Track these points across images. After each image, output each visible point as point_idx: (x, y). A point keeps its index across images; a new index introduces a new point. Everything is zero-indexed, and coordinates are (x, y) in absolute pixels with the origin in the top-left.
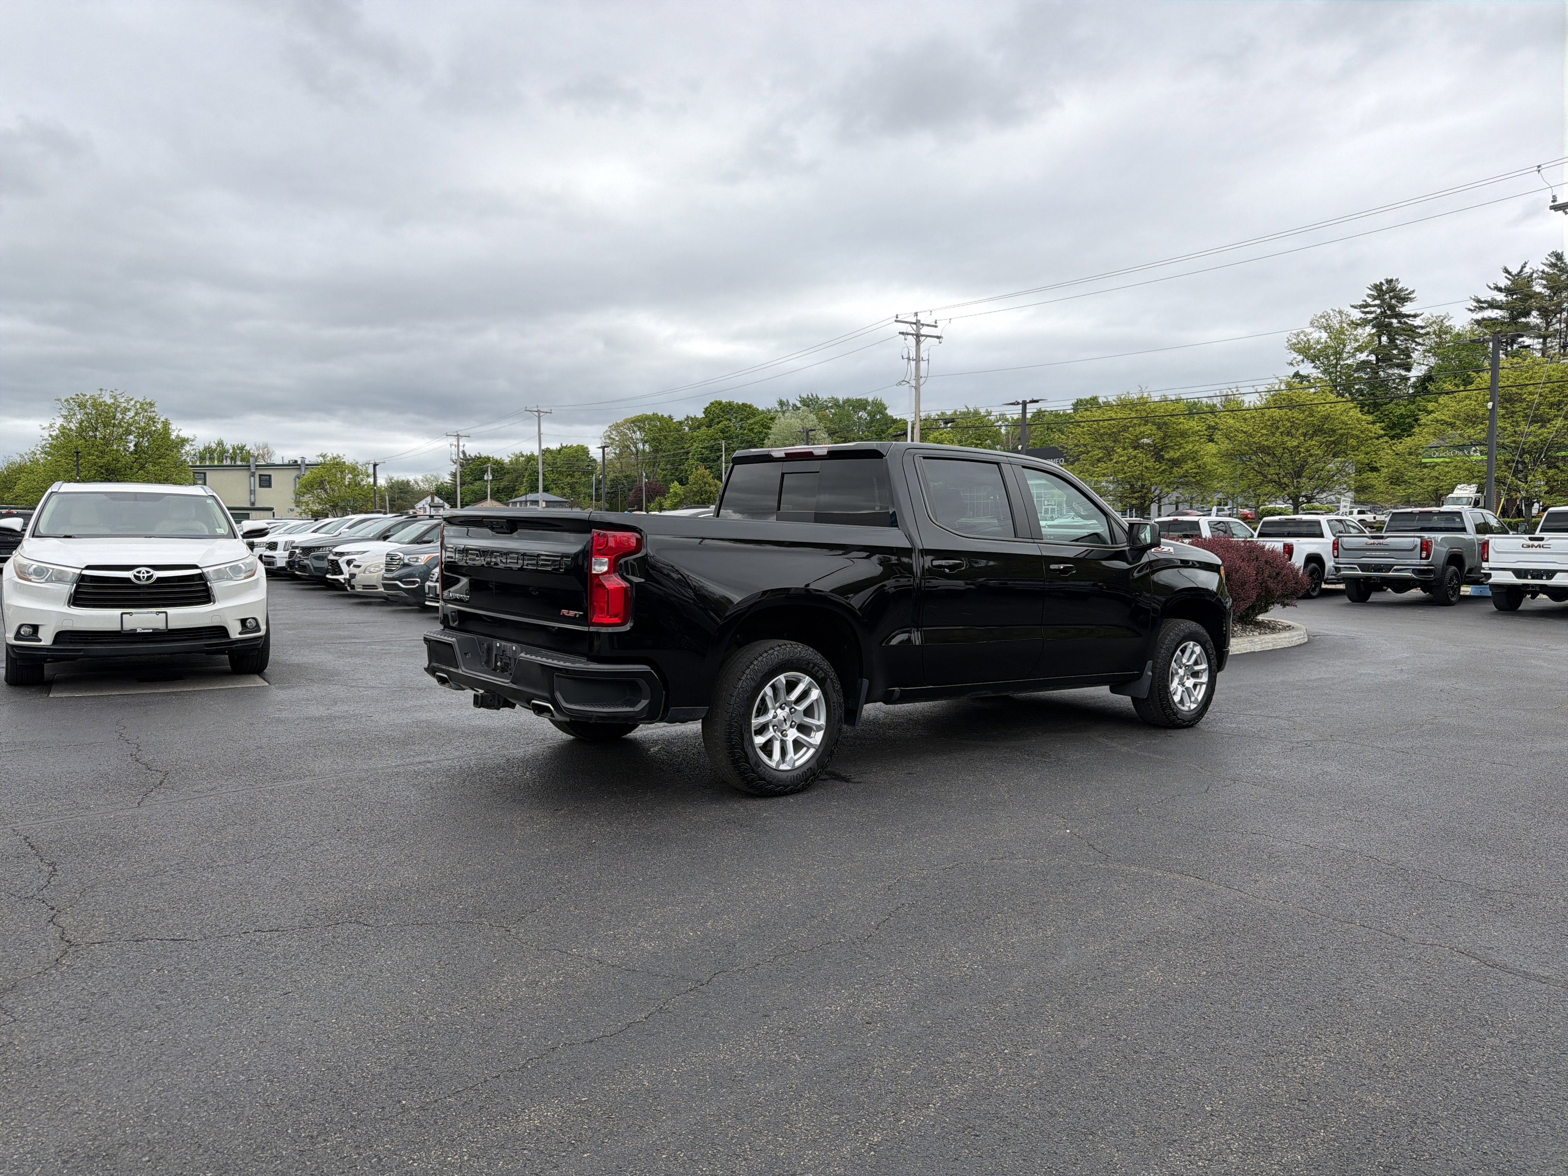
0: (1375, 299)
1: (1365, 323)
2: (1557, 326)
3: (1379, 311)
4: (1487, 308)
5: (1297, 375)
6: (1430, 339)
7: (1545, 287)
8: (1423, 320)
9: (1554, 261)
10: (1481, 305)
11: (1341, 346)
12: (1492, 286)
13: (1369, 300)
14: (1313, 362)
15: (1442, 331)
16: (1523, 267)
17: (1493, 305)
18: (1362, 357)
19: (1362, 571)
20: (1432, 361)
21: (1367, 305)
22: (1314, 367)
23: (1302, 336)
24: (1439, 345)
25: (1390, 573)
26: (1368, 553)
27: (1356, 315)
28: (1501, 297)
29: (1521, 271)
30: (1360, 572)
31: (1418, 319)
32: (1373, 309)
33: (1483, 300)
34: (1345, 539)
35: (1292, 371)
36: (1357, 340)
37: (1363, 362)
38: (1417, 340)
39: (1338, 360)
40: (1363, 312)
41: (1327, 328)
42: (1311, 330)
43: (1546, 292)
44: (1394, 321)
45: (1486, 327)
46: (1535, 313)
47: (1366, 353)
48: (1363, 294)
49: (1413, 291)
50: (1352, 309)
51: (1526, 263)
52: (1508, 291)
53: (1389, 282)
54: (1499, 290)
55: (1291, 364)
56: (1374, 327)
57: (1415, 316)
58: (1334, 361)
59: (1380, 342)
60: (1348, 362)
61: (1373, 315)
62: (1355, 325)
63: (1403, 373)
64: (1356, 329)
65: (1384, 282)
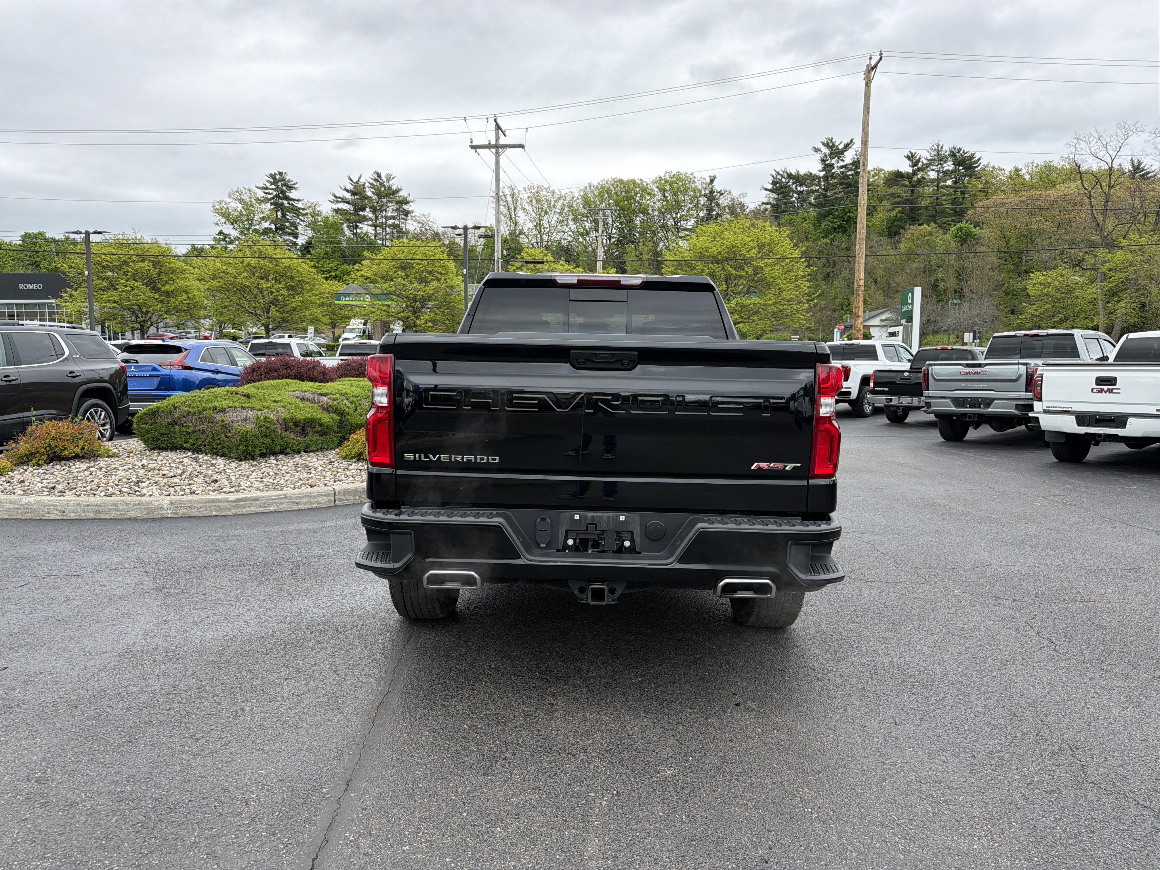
0: (272, 184)
1: (266, 200)
2: (381, 220)
3: (275, 193)
4: (340, 202)
5: (221, 233)
6: (307, 218)
7: (373, 193)
8: (303, 204)
9: (377, 178)
10: (337, 199)
11: (252, 215)
12: (343, 188)
13: (268, 185)
14: (232, 224)
15: (314, 214)
16: (360, 178)
17: (344, 200)
18: (266, 225)
19: (956, 407)
20: (310, 233)
21: (267, 188)
22: (234, 228)
23: (223, 204)
24: (315, 222)
25: (989, 410)
26: (963, 385)
27: (260, 194)
28: (348, 196)
29: (359, 181)
30: (954, 409)
31: (300, 203)
32: (271, 191)
33: (338, 196)
34: (936, 367)
35: (218, 229)
36: (262, 212)
37: (267, 229)
38: (300, 217)
39: (250, 225)
40: (265, 193)
41: (241, 201)
42: (228, 200)
43: (374, 197)
44: (285, 202)
45: (341, 215)
46: (368, 210)
47: (268, 223)
48: (264, 180)
49: (297, 183)
50: (257, 189)
51: (361, 176)
52: (353, 193)
53: (281, 173)
54: (347, 191)
55: (217, 224)
56: (272, 204)
57: (298, 200)
58: (248, 226)
59: (277, 216)
60: (257, 227)
61: (271, 196)
62: (260, 201)
63: (294, 240)
64: (260, 204)
65: (277, 173)
